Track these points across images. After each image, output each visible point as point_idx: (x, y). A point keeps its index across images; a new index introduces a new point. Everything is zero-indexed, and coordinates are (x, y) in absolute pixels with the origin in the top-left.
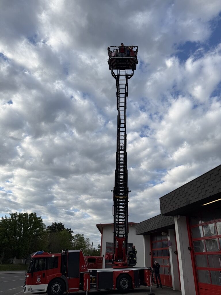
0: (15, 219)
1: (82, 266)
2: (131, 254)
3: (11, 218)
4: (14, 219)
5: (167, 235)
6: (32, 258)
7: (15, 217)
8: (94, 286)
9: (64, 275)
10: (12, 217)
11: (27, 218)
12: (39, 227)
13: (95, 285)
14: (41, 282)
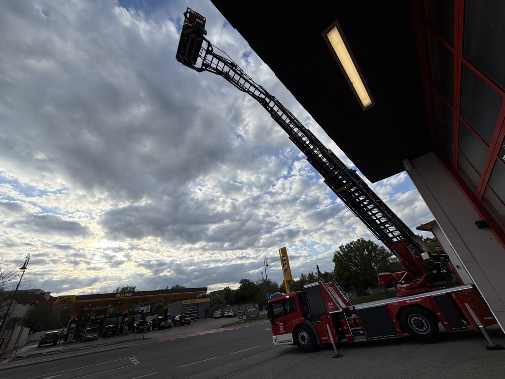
1: (329, 304)
2: (435, 263)
8: (361, 332)
9: (308, 319)
13: (361, 330)
14: (284, 332)
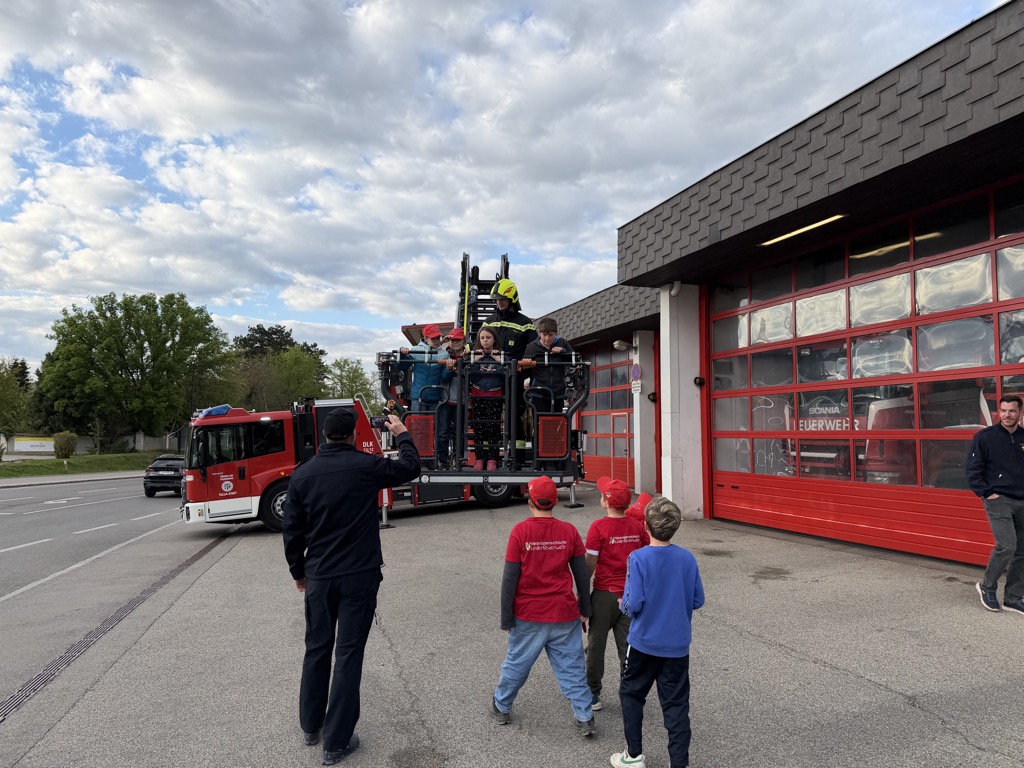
0: (113, 314)
1: (365, 444)
3: (97, 314)
4: (108, 314)
5: (630, 348)
6: (195, 427)
7: (112, 310)
10: (99, 308)
11: (155, 311)
12: (205, 340)
13: (407, 490)
14: (234, 493)
